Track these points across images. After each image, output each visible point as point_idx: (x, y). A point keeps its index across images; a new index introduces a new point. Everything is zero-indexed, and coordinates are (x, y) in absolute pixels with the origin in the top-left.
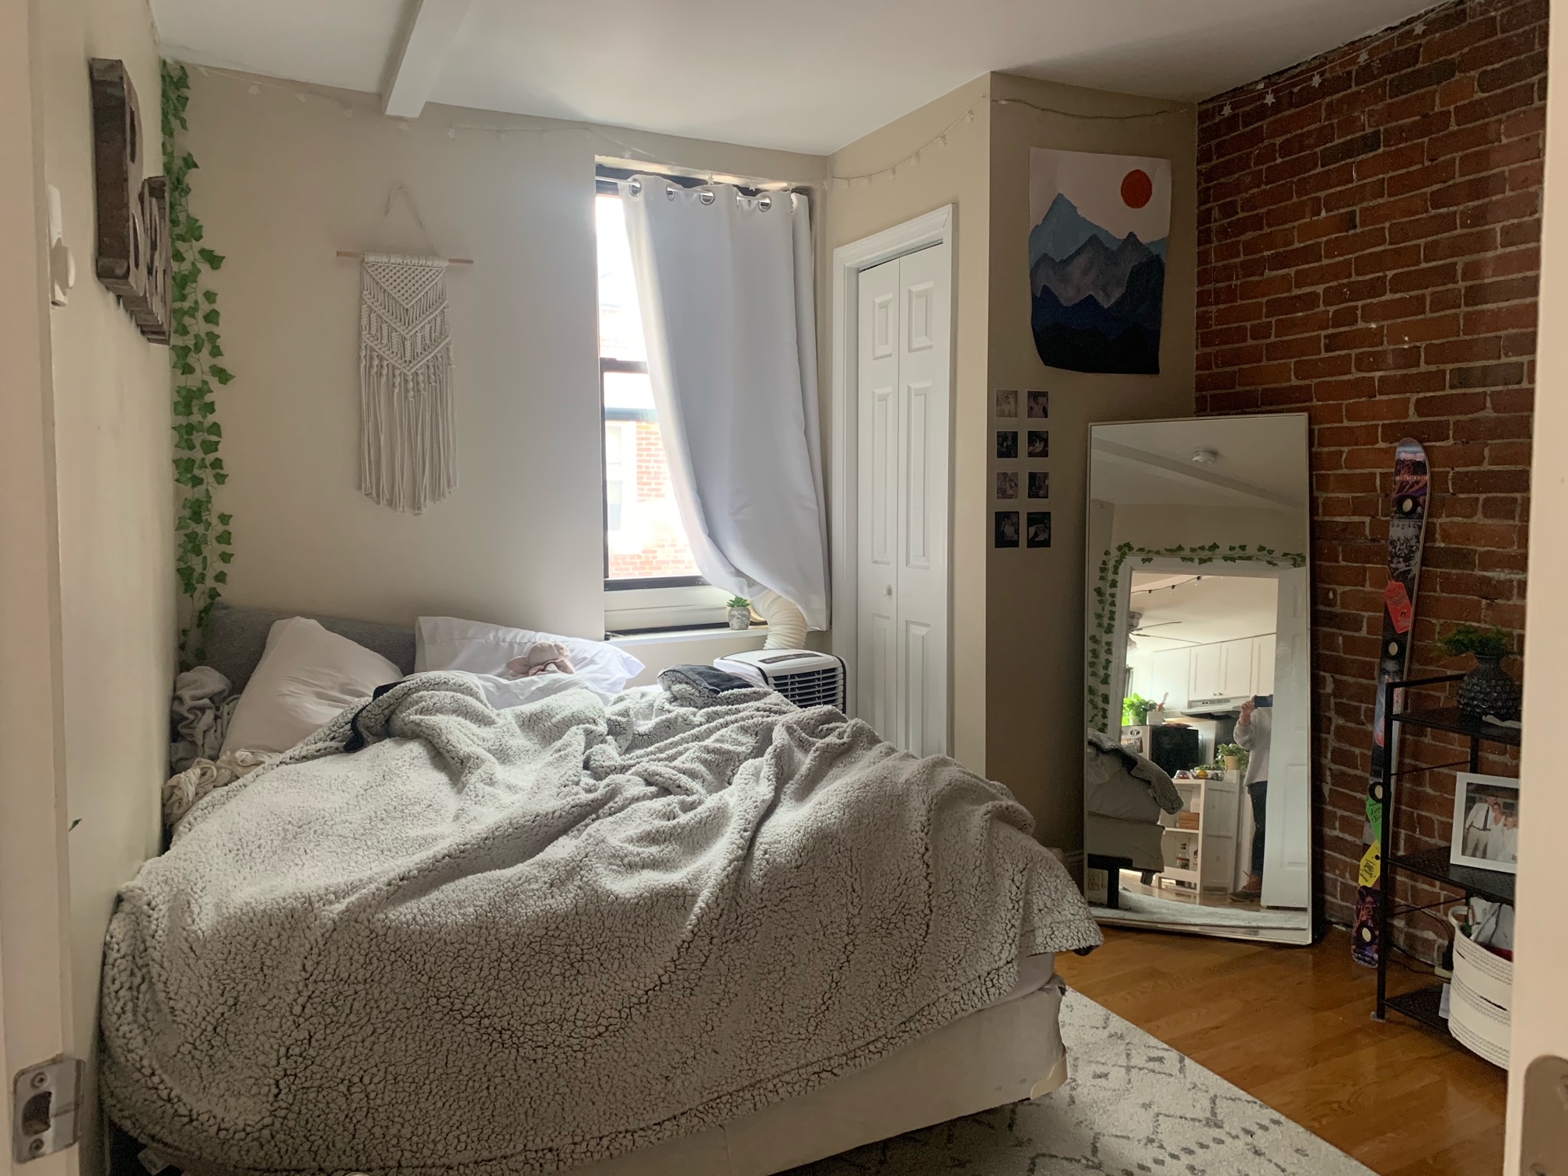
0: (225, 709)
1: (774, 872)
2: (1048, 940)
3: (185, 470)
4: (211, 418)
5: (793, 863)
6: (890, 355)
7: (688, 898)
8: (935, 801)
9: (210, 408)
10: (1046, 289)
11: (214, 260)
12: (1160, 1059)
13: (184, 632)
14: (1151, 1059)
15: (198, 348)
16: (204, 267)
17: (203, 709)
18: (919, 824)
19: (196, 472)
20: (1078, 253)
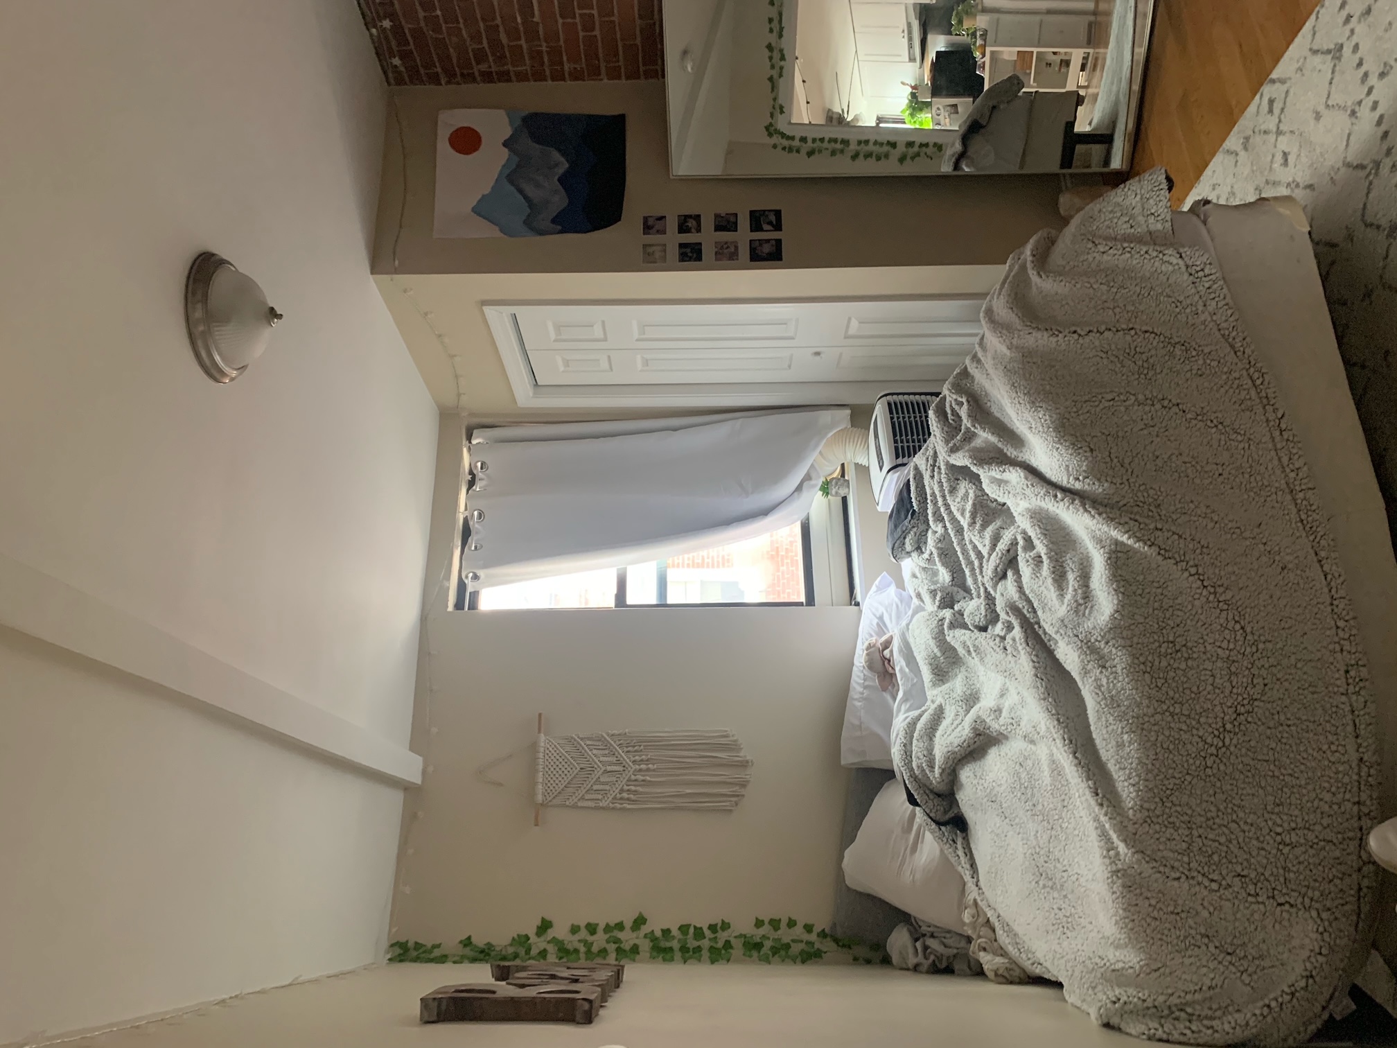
0: (924, 929)
1: (1094, 472)
2: (1159, 218)
3: (720, 954)
4: (675, 932)
5: (1088, 454)
6: (609, 357)
7: (1118, 549)
8: (1029, 324)
9: (666, 932)
10: (554, 221)
11: (545, 926)
12: (1271, 102)
13: (855, 959)
14: (1271, 111)
15: (617, 941)
16: (551, 934)
17: (926, 948)
18: (1051, 339)
19: (720, 945)
20: (521, 191)
